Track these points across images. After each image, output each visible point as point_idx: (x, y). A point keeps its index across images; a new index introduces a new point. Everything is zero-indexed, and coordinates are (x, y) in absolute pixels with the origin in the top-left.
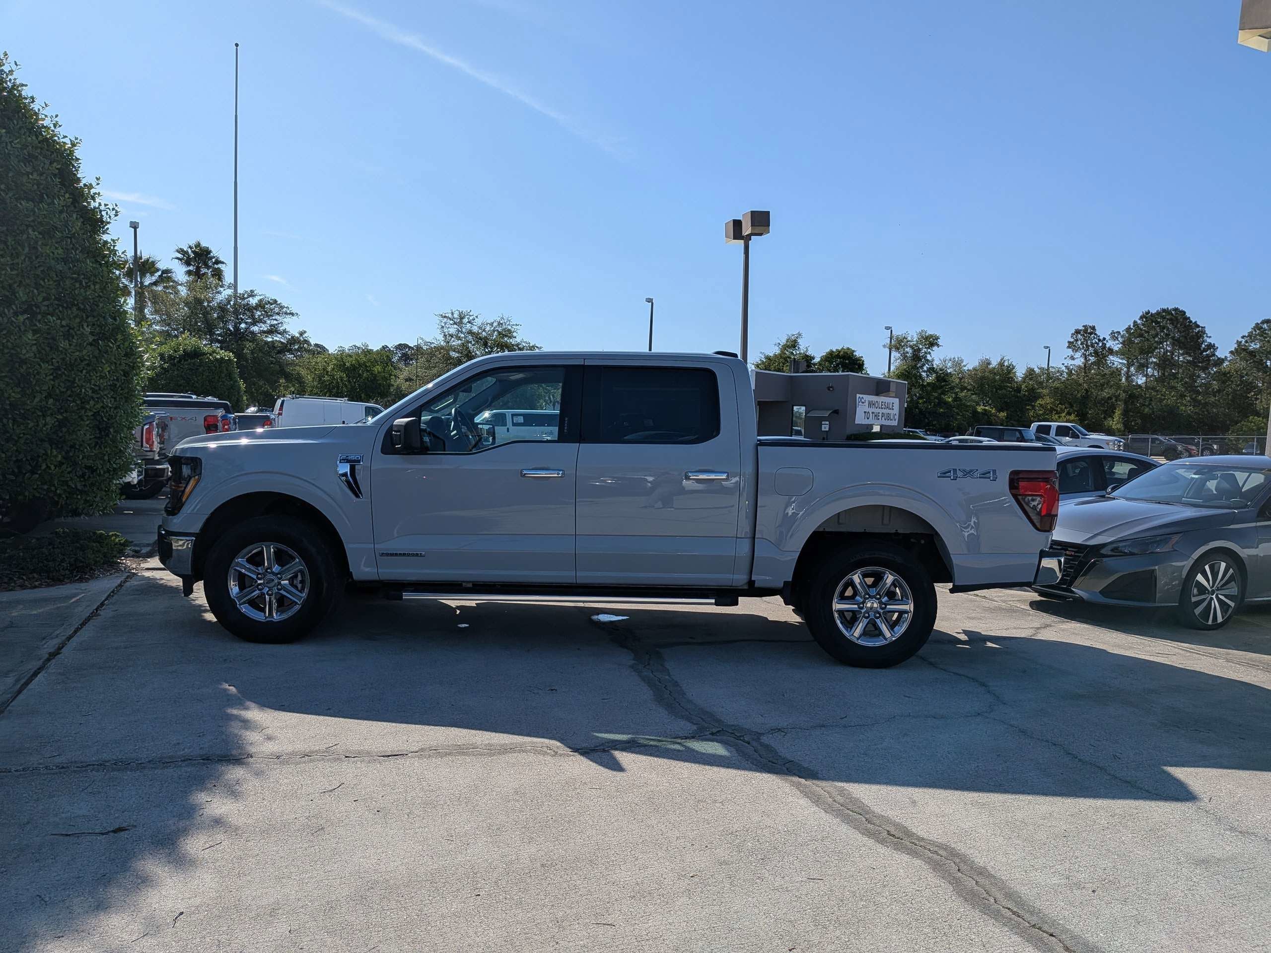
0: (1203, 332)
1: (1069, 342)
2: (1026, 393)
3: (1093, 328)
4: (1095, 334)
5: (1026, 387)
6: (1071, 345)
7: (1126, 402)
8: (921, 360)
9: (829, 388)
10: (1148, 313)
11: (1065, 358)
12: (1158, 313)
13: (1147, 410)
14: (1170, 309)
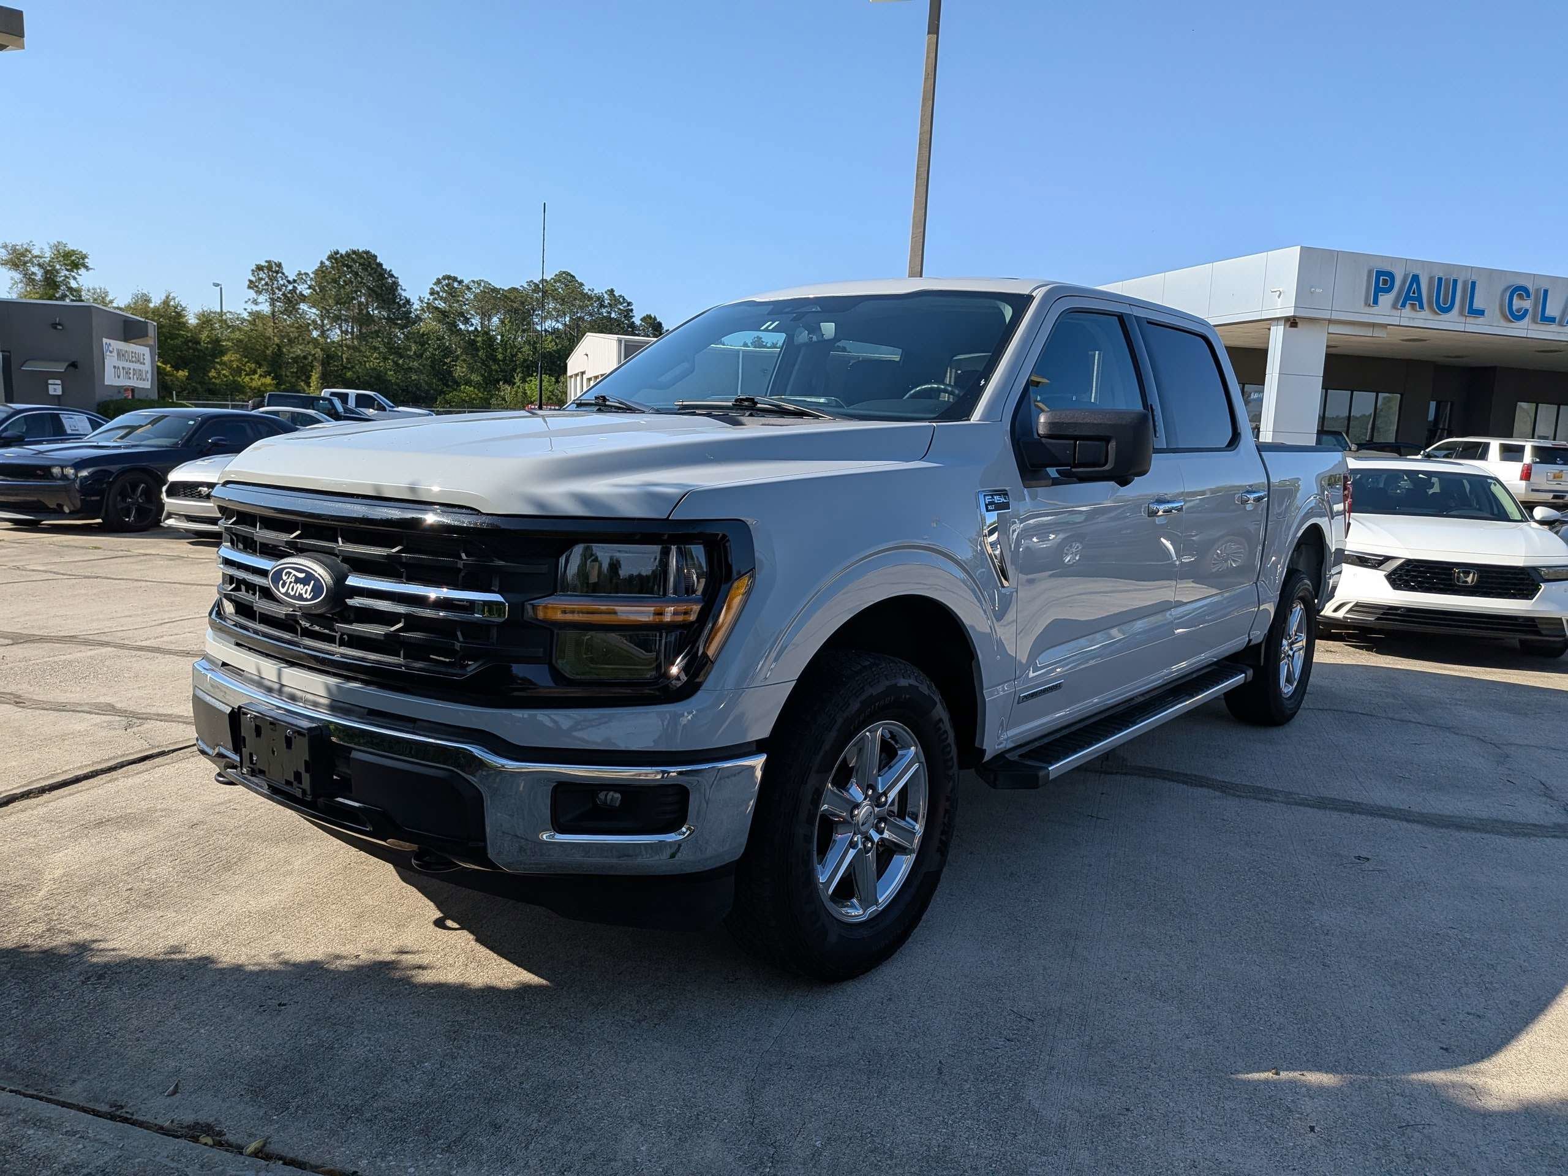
0: (395, 284)
1: (251, 281)
2: (209, 346)
3: (279, 265)
4: (283, 274)
5: (208, 336)
6: (252, 285)
7: (323, 364)
8: (58, 287)
9: (54, 326)
10: (337, 253)
11: (246, 302)
12: (348, 255)
13: (349, 374)
14: (360, 251)
